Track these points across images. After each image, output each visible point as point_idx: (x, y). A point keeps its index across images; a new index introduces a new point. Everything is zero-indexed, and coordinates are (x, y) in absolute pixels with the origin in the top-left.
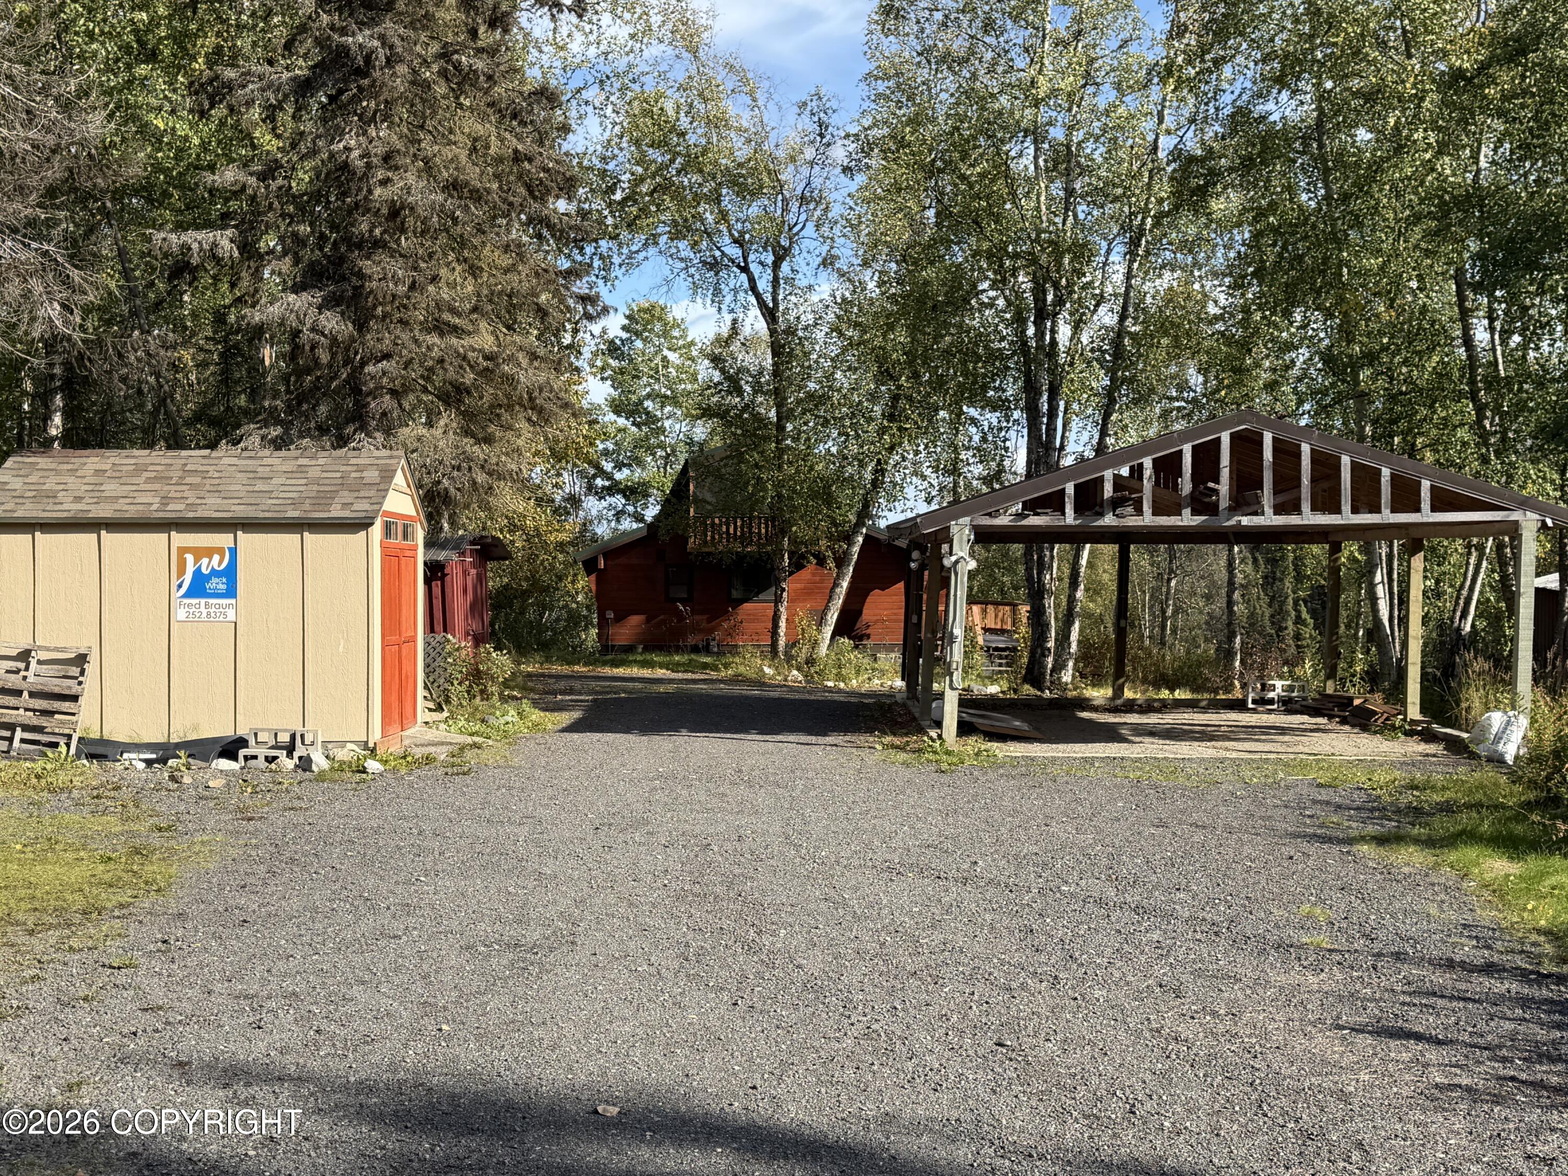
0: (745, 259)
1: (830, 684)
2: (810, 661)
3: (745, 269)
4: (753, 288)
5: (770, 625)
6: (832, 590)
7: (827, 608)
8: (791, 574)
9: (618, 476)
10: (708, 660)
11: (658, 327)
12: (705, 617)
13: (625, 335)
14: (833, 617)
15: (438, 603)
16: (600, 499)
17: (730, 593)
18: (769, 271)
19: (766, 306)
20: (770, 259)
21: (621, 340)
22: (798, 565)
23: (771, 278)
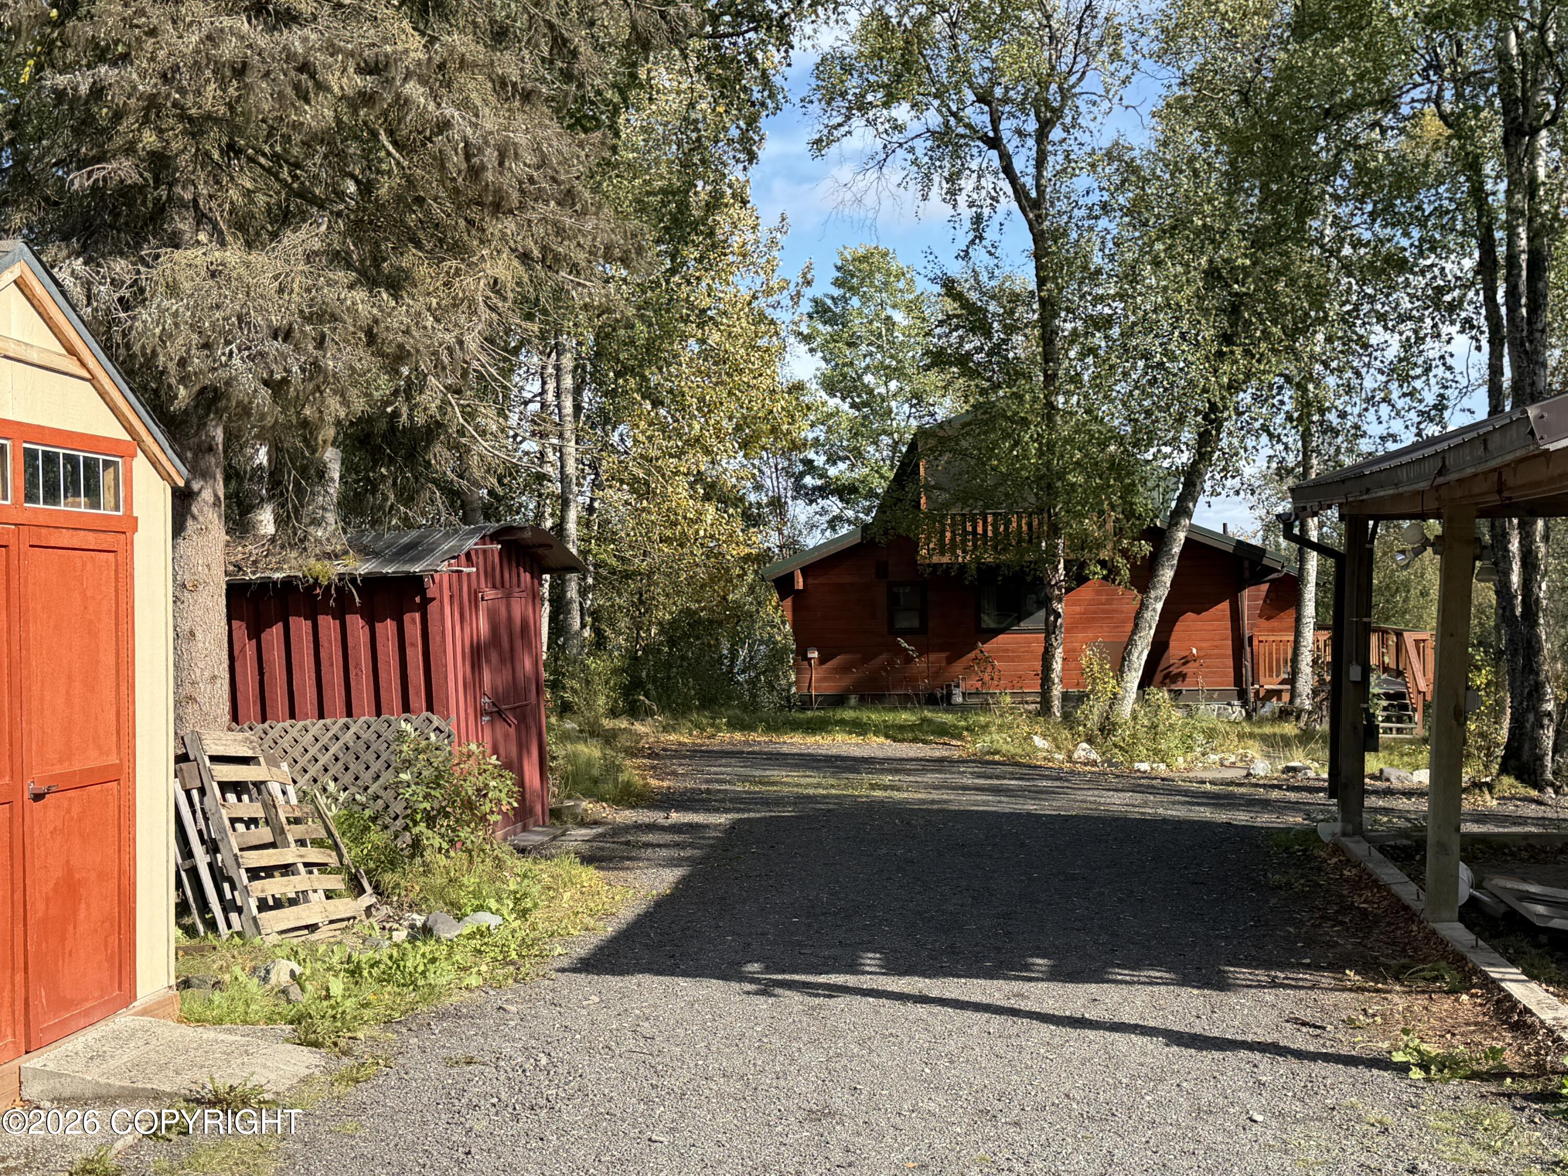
0: (995, 129)
1: (1144, 767)
2: (1107, 727)
3: (994, 143)
4: (1008, 170)
5: (1038, 665)
6: (1138, 616)
7: (1131, 642)
8: (1068, 590)
9: (832, 472)
10: (947, 718)
11: (879, 277)
12: (944, 655)
13: (837, 292)
14: (1140, 656)
15: (415, 656)
16: (811, 502)
17: (978, 620)
18: (1031, 142)
19: (1027, 195)
20: (1032, 125)
21: (833, 298)
22: (1078, 577)
23: (1033, 153)
